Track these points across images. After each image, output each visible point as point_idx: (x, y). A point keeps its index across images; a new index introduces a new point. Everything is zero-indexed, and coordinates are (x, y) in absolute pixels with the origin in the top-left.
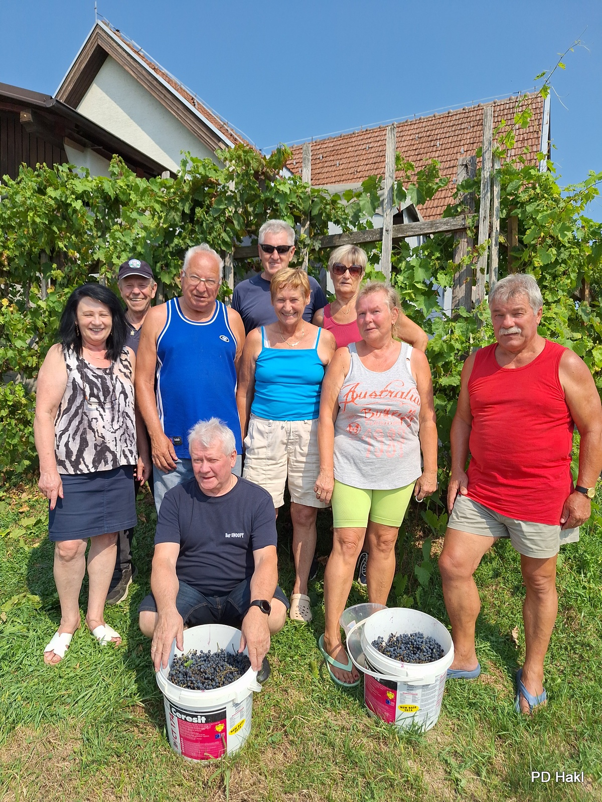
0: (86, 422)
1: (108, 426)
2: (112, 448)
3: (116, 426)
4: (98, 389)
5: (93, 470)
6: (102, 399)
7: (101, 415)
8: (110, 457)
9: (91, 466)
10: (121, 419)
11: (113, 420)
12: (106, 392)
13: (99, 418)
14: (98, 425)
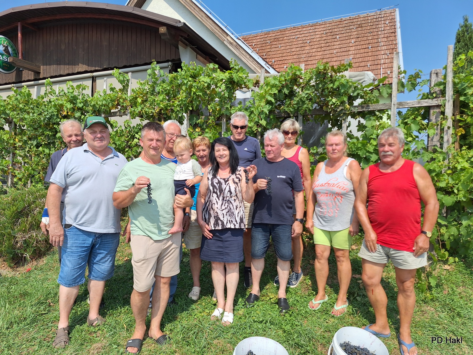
0: (210, 205)
1: (219, 207)
2: (222, 218)
3: (223, 207)
4: (217, 189)
5: (213, 229)
6: (219, 194)
7: (217, 202)
8: (220, 223)
9: (213, 226)
10: (227, 204)
11: (222, 205)
12: (221, 191)
13: (216, 203)
14: (215, 207)
